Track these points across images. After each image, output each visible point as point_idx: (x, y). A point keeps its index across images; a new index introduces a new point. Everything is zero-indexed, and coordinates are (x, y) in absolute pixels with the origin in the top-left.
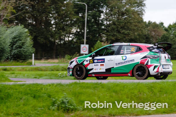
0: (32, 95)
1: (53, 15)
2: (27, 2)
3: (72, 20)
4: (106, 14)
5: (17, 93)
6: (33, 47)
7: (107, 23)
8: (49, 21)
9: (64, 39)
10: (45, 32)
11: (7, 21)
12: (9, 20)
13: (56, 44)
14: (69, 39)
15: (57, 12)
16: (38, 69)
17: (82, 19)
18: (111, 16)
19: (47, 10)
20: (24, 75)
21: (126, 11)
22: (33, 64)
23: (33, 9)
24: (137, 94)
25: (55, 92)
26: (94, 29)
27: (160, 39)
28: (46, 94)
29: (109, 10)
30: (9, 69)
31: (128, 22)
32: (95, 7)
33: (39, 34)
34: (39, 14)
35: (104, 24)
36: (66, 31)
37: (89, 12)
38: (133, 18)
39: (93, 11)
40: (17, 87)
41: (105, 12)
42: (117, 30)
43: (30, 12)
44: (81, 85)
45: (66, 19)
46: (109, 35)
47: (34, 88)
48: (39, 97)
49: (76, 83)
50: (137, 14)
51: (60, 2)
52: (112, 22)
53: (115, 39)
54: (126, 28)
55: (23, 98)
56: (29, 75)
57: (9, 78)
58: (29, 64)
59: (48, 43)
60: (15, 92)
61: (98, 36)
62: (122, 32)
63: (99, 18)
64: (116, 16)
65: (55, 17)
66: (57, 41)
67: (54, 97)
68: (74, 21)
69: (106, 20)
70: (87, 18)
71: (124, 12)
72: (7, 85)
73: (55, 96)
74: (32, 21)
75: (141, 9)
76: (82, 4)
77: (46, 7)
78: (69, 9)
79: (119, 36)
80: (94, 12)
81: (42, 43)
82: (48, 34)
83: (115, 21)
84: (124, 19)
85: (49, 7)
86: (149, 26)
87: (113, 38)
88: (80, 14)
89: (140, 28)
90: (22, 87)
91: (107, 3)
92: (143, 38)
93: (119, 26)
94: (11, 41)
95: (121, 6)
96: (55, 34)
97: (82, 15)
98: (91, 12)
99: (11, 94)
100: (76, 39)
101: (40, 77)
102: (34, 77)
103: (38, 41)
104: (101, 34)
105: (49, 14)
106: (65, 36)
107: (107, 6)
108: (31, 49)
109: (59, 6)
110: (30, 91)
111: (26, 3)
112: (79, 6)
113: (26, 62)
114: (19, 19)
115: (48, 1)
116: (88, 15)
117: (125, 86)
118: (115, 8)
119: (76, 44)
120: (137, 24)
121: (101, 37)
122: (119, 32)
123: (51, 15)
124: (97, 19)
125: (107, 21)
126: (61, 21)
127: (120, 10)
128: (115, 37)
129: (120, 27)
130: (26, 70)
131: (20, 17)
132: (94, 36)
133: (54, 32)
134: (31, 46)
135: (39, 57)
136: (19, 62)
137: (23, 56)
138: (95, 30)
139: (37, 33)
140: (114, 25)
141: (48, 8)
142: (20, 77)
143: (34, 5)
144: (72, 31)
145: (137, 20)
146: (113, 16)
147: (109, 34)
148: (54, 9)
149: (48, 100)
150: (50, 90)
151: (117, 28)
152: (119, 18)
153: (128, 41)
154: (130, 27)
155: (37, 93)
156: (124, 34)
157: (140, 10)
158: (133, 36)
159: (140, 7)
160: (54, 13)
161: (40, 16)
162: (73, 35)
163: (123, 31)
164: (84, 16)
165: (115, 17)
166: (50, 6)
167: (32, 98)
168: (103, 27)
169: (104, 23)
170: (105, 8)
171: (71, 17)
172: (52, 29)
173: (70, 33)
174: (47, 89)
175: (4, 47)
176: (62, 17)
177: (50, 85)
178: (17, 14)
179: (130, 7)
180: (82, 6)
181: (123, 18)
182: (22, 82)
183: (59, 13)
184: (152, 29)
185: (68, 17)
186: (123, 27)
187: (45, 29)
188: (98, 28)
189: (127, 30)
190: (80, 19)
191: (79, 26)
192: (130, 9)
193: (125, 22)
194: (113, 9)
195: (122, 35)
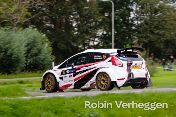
0: (54, 110)
1: (74, 16)
2: (44, 2)
3: (96, 21)
4: (137, 12)
5: (36, 109)
6: (52, 54)
7: (138, 22)
8: (70, 24)
9: (89, 44)
10: (65, 36)
11: (21, 25)
12: (23, 24)
13: (79, 49)
14: (94, 44)
15: (78, 13)
17: (108, 20)
18: (142, 15)
19: (67, 10)
21: (160, 8)
23: (50, 9)
25: (80, 106)
26: (123, 30)
28: (69, 109)
29: (139, 7)
30: (26, 81)
31: (163, 21)
32: (123, 5)
33: (59, 39)
34: (58, 16)
35: (135, 24)
36: (90, 35)
37: (117, 10)
38: (169, 16)
39: (121, 9)
40: (35, 102)
41: (134, 9)
42: (150, 31)
43: (48, 13)
44: (110, 97)
45: (90, 20)
46: (141, 37)
47: (55, 102)
48: (62, 112)
49: (104, 95)
50: (172, 11)
52: (143, 21)
53: (148, 41)
54: (161, 28)
55: (42, 115)
57: (26, 92)
59: (70, 49)
60: (33, 108)
61: (128, 38)
62: (156, 33)
63: (128, 17)
64: (149, 14)
65: (77, 19)
66: (80, 47)
67: (79, 112)
68: (99, 22)
69: (136, 19)
70: (115, 18)
71: (158, 9)
72: (23, 101)
73: (80, 110)
74: (50, 24)
76: (108, 2)
77: (66, 7)
78: (93, 8)
79: (153, 38)
80: (123, 10)
81: (63, 49)
82: (69, 38)
83: (147, 20)
84: (157, 18)
85: (70, 7)
87: (146, 41)
88: (106, 13)
90: (41, 101)
93: (152, 26)
94: (26, 49)
95: (154, 2)
96: (78, 38)
97: (109, 15)
98: (118, 10)
99: (29, 111)
100: (102, 43)
103: (59, 47)
104: (131, 35)
105: (69, 15)
106: (90, 40)
107: (137, 3)
108: (50, 57)
109: (81, 5)
110: (51, 106)
111: (43, 4)
112: (104, 5)
114: (35, 22)
116: (116, 15)
117: (162, 95)
118: (147, 5)
120: (173, 22)
121: (132, 40)
123: (72, 16)
124: (126, 18)
125: (138, 20)
126: (84, 23)
127: (153, 7)
128: (148, 38)
129: (154, 27)
131: (36, 20)
132: (123, 39)
133: (77, 36)
134: (50, 54)
136: (36, 73)
137: (41, 65)
138: (124, 32)
139: (57, 38)
140: (146, 25)
141: (68, 9)
143: (52, 5)
144: (98, 33)
145: (173, 18)
146: (145, 15)
147: (140, 35)
148: (75, 9)
149: (72, 116)
150: (74, 104)
151: (150, 28)
152: (152, 16)
154: (165, 27)
155: (59, 108)
156: (159, 35)
158: (169, 37)
160: (75, 14)
161: (59, 17)
162: (99, 39)
163: (157, 31)
164: (111, 16)
165: (146, 16)
166: (71, 5)
167: (53, 114)
168: (134, 28)
169: (134, 22)
170: (135, 6)
171: (96, 18)
172: (73, 33)
173: (95, 37)
174: (70, 103)
175: (19, 56)
176: (84, 18)
177: (74, 98)
178: (32, 17)
179: (164, 3)
180: (108, 4)
181: (156, 16)
183: (82, 13)
185: (92, 17)
186: (157, 27)
187: (66, 33)
188: (128, 29)
189: (162, 29)
190: (106, 20)
191: (105, 28)
192: (164, 5)
193: (158, 20)
194: (144, 6)
195: (157, 36)
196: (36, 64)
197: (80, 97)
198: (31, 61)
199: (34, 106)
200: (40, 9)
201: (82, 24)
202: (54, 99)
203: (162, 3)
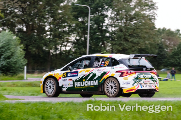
0: (40, 116)
1: (47, 20)
2: (18, 4)
3: (70, 26)
4: (112, 18)
5: (22, 114)
6: (25, 57)
7: (112, 29)
8: (44, 27)
9: (61, 49)
10: (37, 40)
13: (51, 54)
14: (66, 49)
15: (52, 17)
16: (32, 85)
17: (82, 25)
18: (117, 21)
19: (40, 14)
20: (19, 91)
21: (135, 15)
22: (25, 78)
23: (23, 12)
24: (165, 115)
25: (67, 112)
26: (97, 36)
27: (175, 49)
28: (56, 115)
29: (114, 14)
31: (137, 29)
32: (98, 11)
33: (30, 42)
34: (30, 18)
35: (109, 31)
36: (63, 40)
38: (144, 24)
39: (95, 15)
40: (21, 106)
41: (109, 16)
42: (124, 38)
44: (97, 104)
45: (63, 24)
46: (115, 44)
48: (49, 117)
49: (91, 102)
50: (148, 19)
51: (56, 4)
52: (118, 28)
53: (122, 48)
56: (25, 92)
57: (5, 96)
58: (20, 78)
59: (41, 53)
61: (102, 45)
62: (130, 41)
63: (102, 24)
64: (124, 21)
65: (50, 22)
66: (52, 51)
67: (66, 118)
69: (110, 25)
71: (133, 17)
74: (21, 27)
75: (154, 13)
76: (83, 7)
77: (40, 10)
78: (67, 13)
80: (97, 16)
81: (34, 53)
82: (40, 42)
83: (122, 27)
85: (43, 11)
86: (163, 33)
87: (120, 48)
88: (79, 18)
89: (152, 36)
90: (27, 105)
91: (112, 6)
92: (155, 48)
93: (127, 34)
95: (130, 9)
96: (50, 43)
97: (83, 20)
98: (93, 16)
99: (15, 115)
100: (75, 48)
101: (38, 94)
102: (31, 94)
103: (30, 50)
104: (105, 42)
106: (62, 45)
107: (112, 10)
108: (22, 60)
109: (54, 8)
110: (37, 111)
112: (79, 9)
113: (17, 76)
114: (7, 24)
115: (41, 3)
116: (91, 20)
118: (122, 12)
119: (75, 54)
120: (148, 30)
121: (106, 47)
122: (127, 40)
124: (100, 24)
125: (112, 27)
127: (128, 14)
128: (122, 46)
129: (128, 34)
130: (17, 86)
131: (8, 22)
132: (97, 45)
133: (49, 40)
134: (23, 57)
135: (30, 71)
136: (7, 76)
138: (98, 38)
139: (28, 42)
140: (120, 32)
141: (41, 12)
142: (15, 94)
143: (25, 8)
145: (149, 26)
146: (119, 21)
147: (114, 43)
148: (49, 12)
150: (61, 109)
151: (125, 35)
152: (126, 23)
153: (137, 51)
154: (140, 35)
155: (45, 113)
156: (133, 43)
157: (152, 14)
158: (143, 45)
159: (152, 11)
160: (48, 18)
162: (72, 44)
163: (131, 39)
165: (121, 23)
166: (44, 9)
167: (40, 119)
168: (108, 35)
169: (108, 29)
171: (69, 22)
172: (46, 36)
173: (68, 42)
174: (57, 109)
176: (58, 22)
177: (60, 104)
178: (5, 19)
179: (140, 10)
180: (82, 8)
181: (131, 24)
182: (20, 100)
183: (55, 17)
184: (167, 37)
185: (65, 22)
186: (132, 34)
187: (38, 37)
188: (101, 36)
189: (136, 37)
190: (79, 25)
191: (78, 33)
192: (140, 13)
193: (133, 28)
194: (119, 13)
195: (130, 44)
196: (9, 67)
197: (67, 103)
198: (3, 64)
199: (20, 110)
200: (12, 10)
201: (55, 28)
202: (40, 104)
203: (138, 11)
